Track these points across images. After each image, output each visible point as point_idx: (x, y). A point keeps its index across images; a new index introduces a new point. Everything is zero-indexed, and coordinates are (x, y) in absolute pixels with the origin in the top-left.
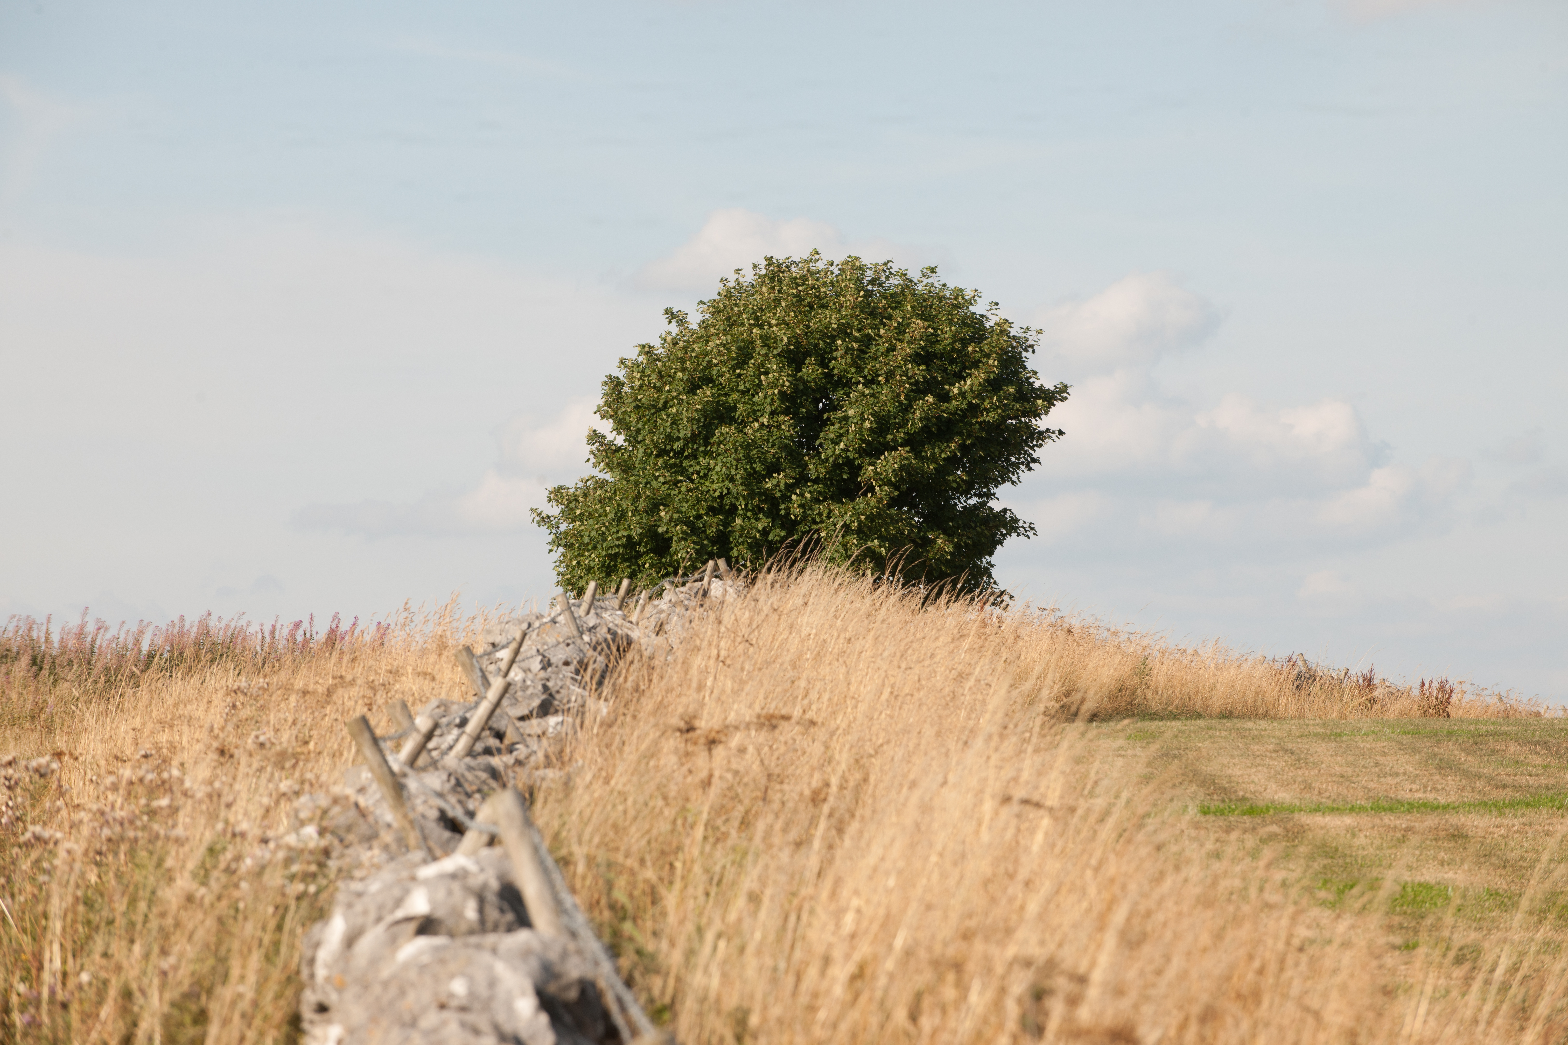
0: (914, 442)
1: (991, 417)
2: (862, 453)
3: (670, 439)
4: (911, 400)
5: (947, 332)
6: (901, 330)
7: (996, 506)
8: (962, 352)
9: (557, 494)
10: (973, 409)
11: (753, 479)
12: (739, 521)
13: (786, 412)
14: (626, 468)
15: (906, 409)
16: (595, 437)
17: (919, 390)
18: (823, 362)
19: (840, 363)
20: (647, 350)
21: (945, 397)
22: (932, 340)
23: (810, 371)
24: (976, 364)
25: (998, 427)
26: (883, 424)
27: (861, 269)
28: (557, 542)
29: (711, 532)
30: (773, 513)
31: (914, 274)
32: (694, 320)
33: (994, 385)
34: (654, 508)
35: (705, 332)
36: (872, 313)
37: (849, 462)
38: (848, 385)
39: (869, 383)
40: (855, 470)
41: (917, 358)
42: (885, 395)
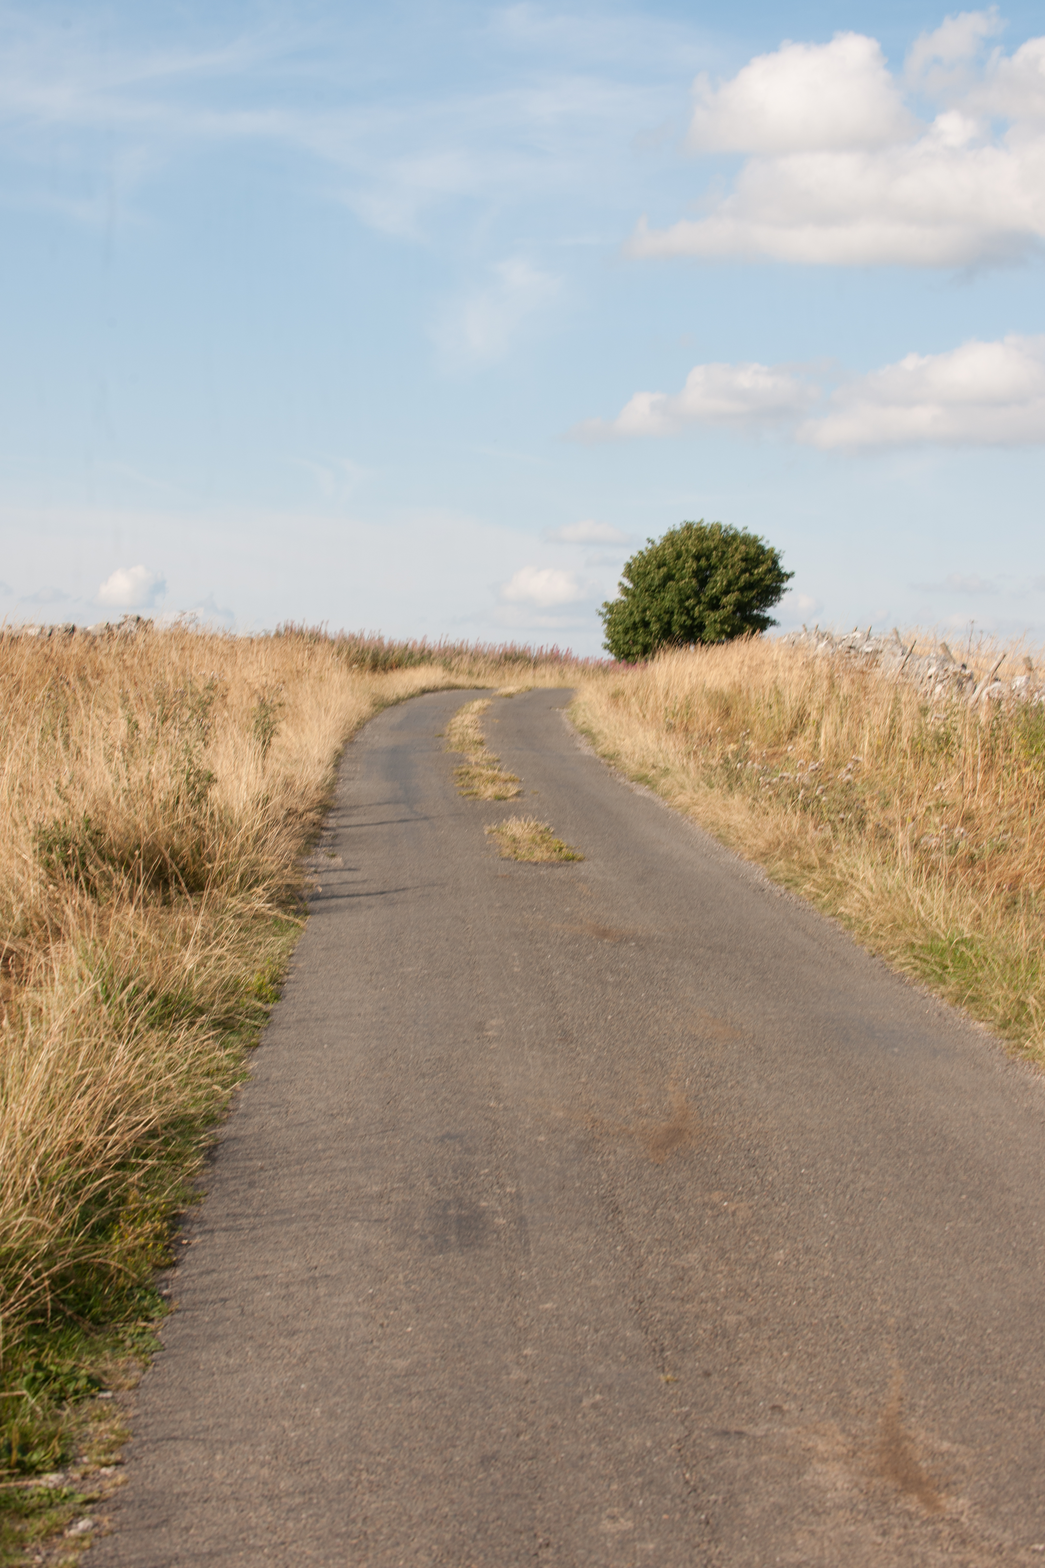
2: (722, 593)
3: (650, 586)
4: (740, 575)
6: (736, 549)
8: (758, 558)
12: (675, 617)
18: (708, 560)
19: (714, 560)
21: (752, 574)
24: (763, 563)
27: (720, 527)
28: (606, 622)
29: (665, 620)
35: (663, 547)
36: (726, 543)
37: (716, 597)
38: (716, 568)
39: (724, 568)
40: (719, 600)
41: (742, 560)
42: (730, 572)
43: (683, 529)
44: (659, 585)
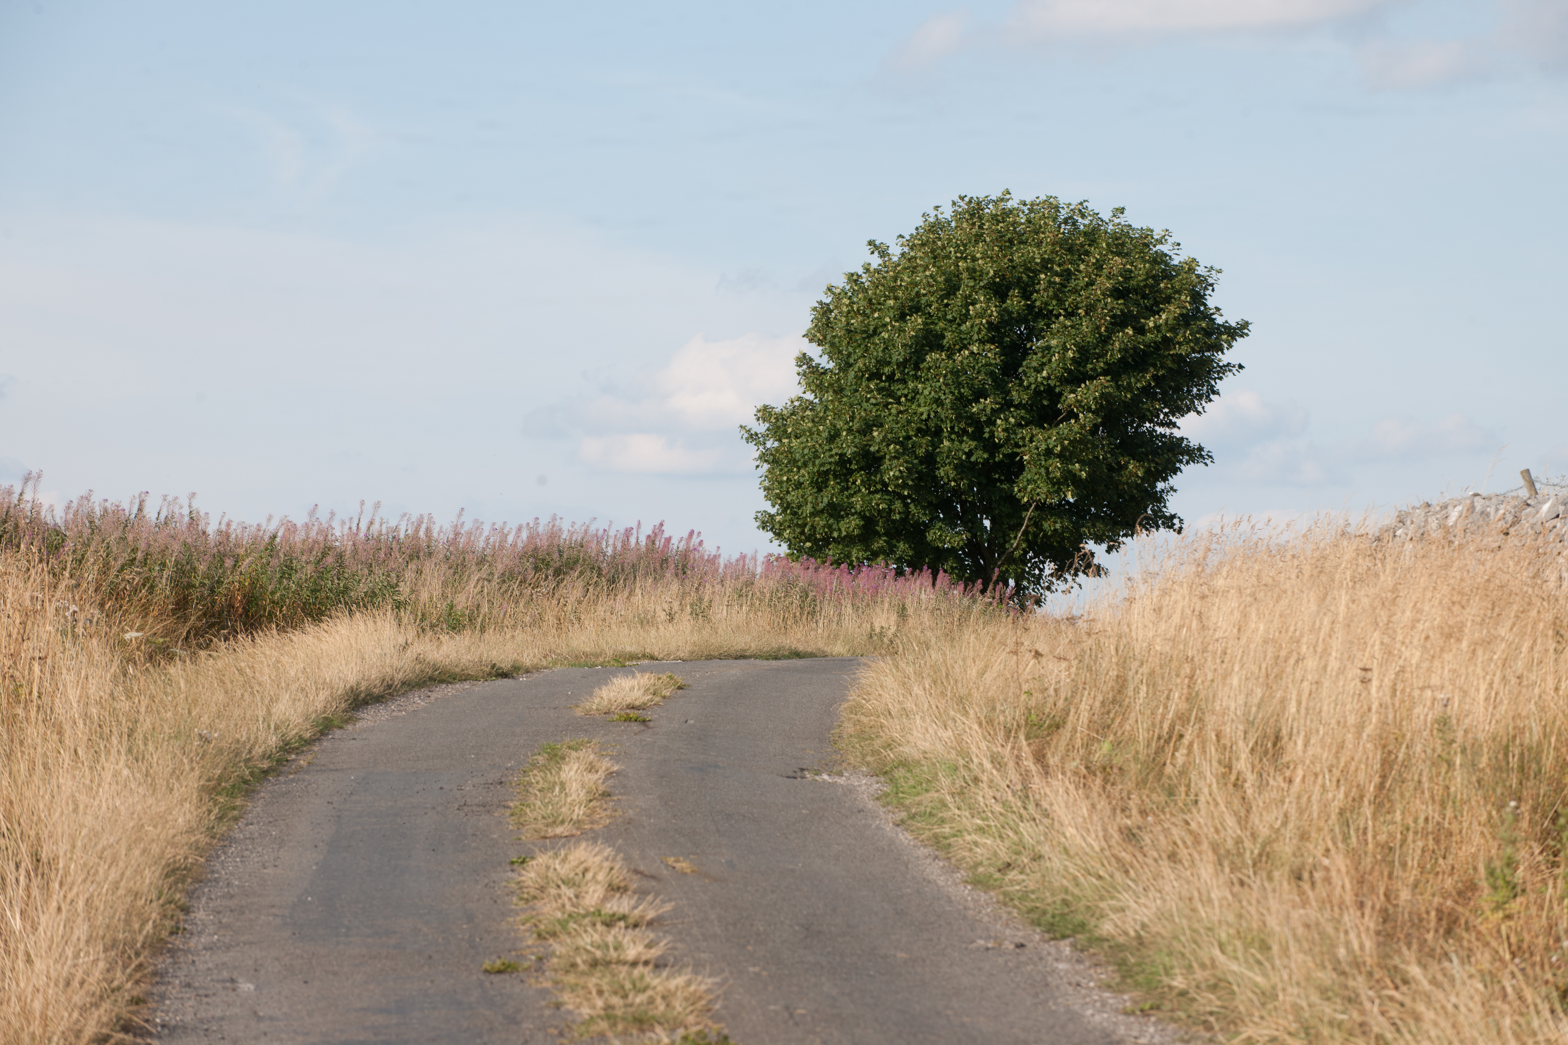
0: (1114, 371)
1: (1183, 350)
2: (1063, 381)
3: (880, 363)
4: (1111, 332)
5: (1142, 269)
6: (1099, 266)
7: (1177, 433)
8: (1155, 289)
9: (765, 413)
10: (1167, 342)
11: (961, 402)
12: (946, 443)
13: (992, 341)
14: (840, 391)
15: (1105, 340)
16: (804, 360)
17: (1120, 322)
18: (1026, 295)
19: (1042, 296)
20: (853, 278)
21: (1141, 330)
22: (1127, 275)
23: (1015, 302)
24: (1168, 300)
25: (1180, 358)
26: (1084, 354)
27: (1057, 208)
28: (763, 458)
29: (921, 452)
30: (977, 435)
31: (1106, 215)
32: (896, 251)
33: (1185, 320)
34: (867, 429)
35: (910, 264)
36: (1070, 250)
37: (1050, 390)
38: (1049, 316)
39: (1069, 315)
40: (1056, 397)
41: (1118, 293)
42: (1085, 327)
43: (958, 216)
44: (902, 365)
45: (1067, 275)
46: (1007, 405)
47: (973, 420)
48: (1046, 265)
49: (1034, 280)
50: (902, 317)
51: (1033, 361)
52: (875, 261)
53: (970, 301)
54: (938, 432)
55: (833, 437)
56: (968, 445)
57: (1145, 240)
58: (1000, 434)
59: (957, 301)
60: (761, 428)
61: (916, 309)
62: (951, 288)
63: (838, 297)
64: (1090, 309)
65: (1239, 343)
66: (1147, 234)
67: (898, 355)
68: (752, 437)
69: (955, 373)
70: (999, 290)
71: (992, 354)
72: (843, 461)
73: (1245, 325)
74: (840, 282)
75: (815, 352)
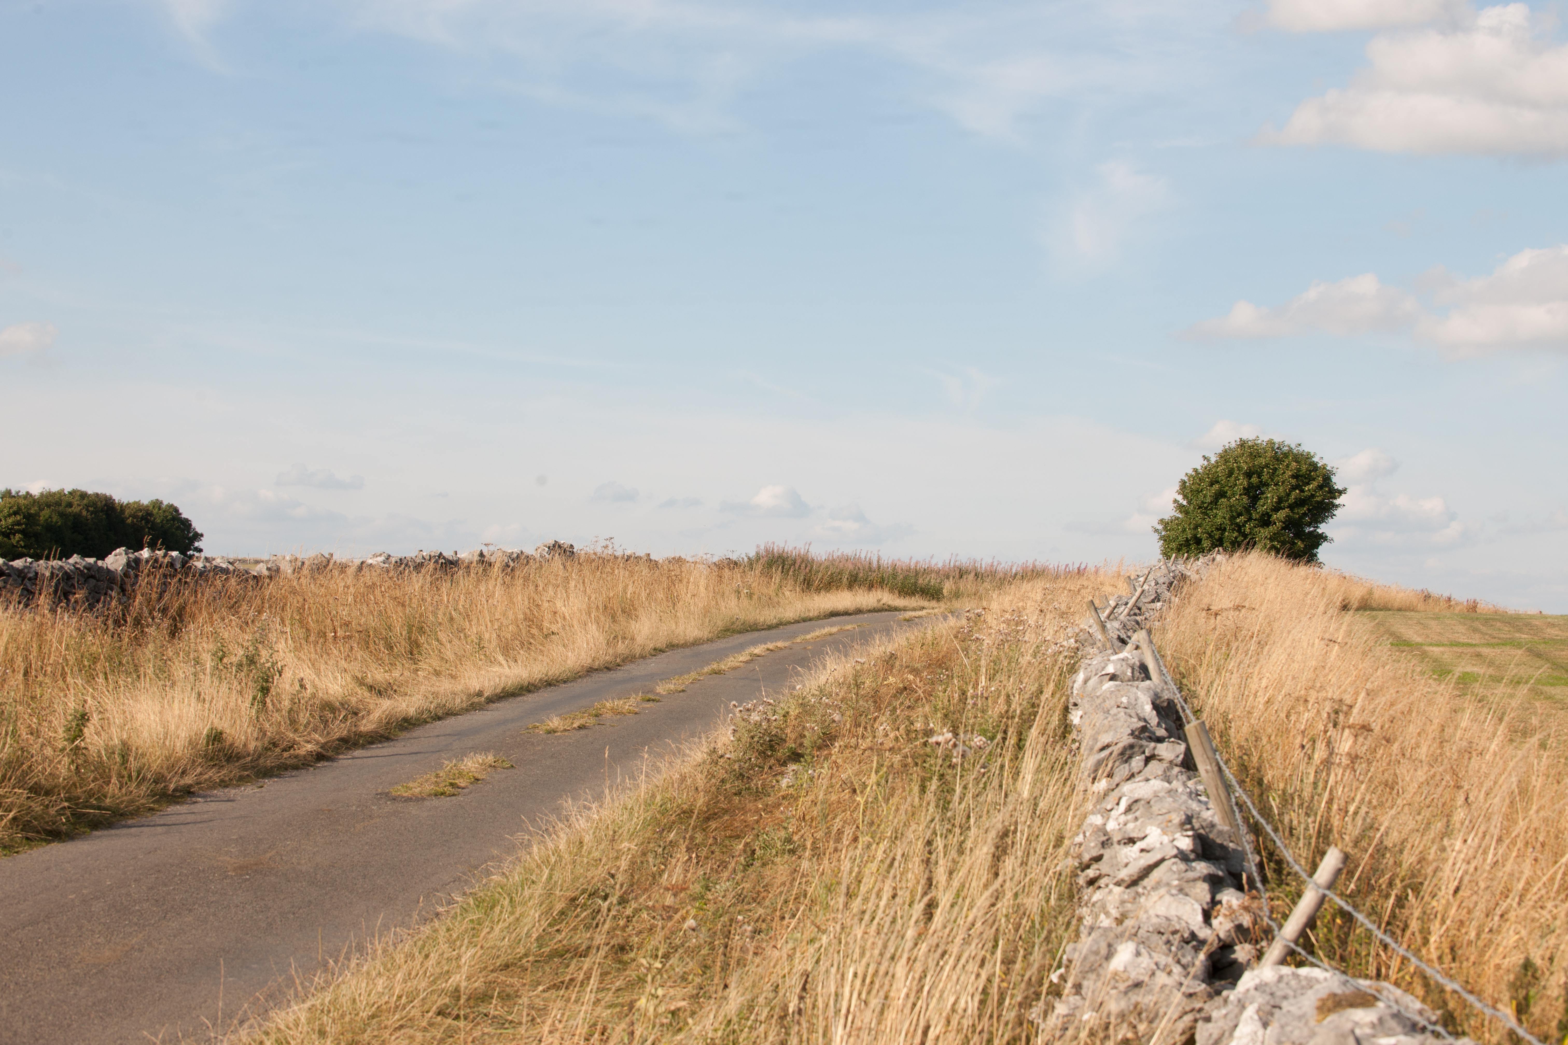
0: (1291, 507)
1: (1319, 499)
2: (1272, 510)
3: (1203, 503)
4: (1290, 492)
5: (1304, 468)
6: (1287, 466)
7: (1320, 531)
8: (1309, 475)
9: (1161, 521)
10: (1313, 496)
11: (1233, 518)
12: (1227, 534)
13: (1245, 494)
14: (1187, 513)
15: (1288, 495)
16: (1175, 501)
17: (1294, 488)
18: (1259, 477)
19: (1265, 477)
20: (1196, 470)
21: (1302, 491)
22: (1299, 470)
23: (1254, 480)
24: (1314, 479)
25: (1322, 502)
26: (1280, 500)
27: (1274, 444)
28: (1160, 539)
29: (1217, 537)
30: (1239, 531)
31: (1293, 446)
32: (1213, 460)
33: (1321, 487)
34: (1196, 528)
35: (1217, 465)
36: (1277, 460)
37: (1267, 513)
38: (1268, 485)
39: (1275, 485)
40: (1270, 516)
41: (1293, 477)
42: (1281, 489)
43: (1237, 447)
44: (1211, 503)
45: (1275, 470)
46: (1250, 519)
47: (1238, 525)
48: (1267, 466)
49: (1262, 471)
50: (1211, 485)
51: (1261, 502)
52: (1206, 463)
53: (1237, 479)
54: (1225, 529)
55: (1184, 530)
56: (1236, 534)
57: (1308, 456)
58: (1247, 531)
59: (1232, 479)
60: (1160, 527)
61: (1217, 482)
62: (1231, 473)
63: (1190, 476)
64: (1283, 482)
65: (1343, 496)
66: (1309, 453)
67: (1208, 500)
68: (1156, 531)
69: (1231, 507)
70: (1249, 475)
71: (1245, 499)
72: (1187, 540)
73: (1345, 489)
74: (1190, 472)
75: (1180, 498)
